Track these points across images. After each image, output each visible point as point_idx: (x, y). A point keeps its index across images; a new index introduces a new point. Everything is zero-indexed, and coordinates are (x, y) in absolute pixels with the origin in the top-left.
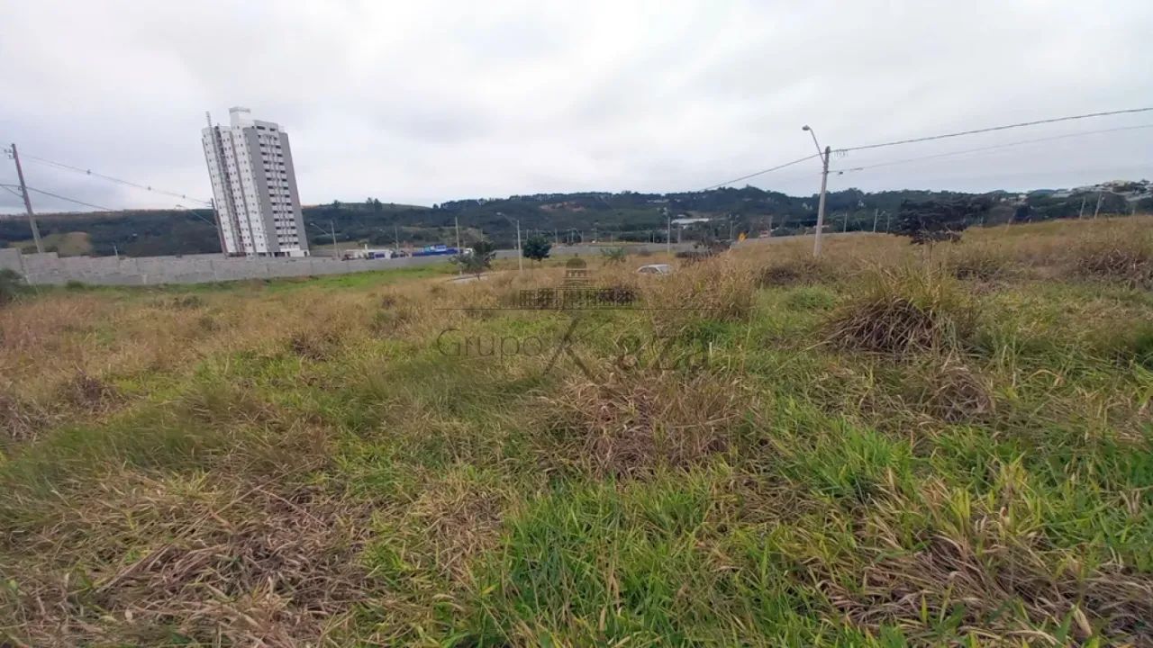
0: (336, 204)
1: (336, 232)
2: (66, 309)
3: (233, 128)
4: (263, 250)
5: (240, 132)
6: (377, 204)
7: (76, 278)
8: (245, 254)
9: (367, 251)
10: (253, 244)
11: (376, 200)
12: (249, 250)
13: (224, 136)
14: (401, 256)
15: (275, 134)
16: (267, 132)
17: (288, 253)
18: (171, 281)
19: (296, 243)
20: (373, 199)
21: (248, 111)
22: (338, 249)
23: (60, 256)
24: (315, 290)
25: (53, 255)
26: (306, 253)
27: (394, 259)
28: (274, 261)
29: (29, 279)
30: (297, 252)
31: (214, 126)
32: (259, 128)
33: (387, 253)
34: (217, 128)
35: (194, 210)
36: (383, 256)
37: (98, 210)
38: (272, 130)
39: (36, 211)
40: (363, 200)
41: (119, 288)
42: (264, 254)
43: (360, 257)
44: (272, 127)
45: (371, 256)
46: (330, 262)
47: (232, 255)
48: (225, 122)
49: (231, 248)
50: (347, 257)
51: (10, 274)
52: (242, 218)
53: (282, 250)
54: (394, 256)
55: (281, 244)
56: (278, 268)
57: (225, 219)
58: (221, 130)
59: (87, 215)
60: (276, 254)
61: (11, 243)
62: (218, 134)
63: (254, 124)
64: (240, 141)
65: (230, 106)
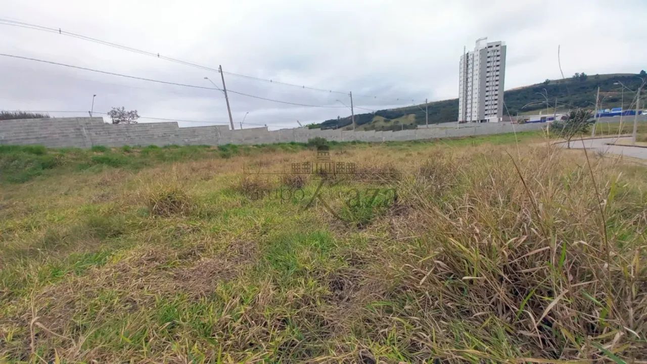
0: (547, 82)
3: (475, 51)
4: (474, 119)
5: (478, 53)
6: (583, 77)
8: (466, 122)
10: (471, 116)
11: (583, 74)
12: (468, 119)
13: (470, 57)
15: (498, 48)
16: (494, 48)
17: (489, 120)
19: (495, 114)
20: (580, 73)
21: (486, 38)
30: (493, 119)
31: (466, 53)
32: (489, 47)
34: (468, 54)
38: (497, 46)
42: (475, 121)
48: (471, 49)
49: (460, 119)
52: (469, 102)
53: (486, 118)
55: (486, 115)
57: (461, 103)
58: (469, 55)
60: (482, 121)
62: (468, 57)
63: (486, 46)
64: (477, 58)
65: (477, 39)
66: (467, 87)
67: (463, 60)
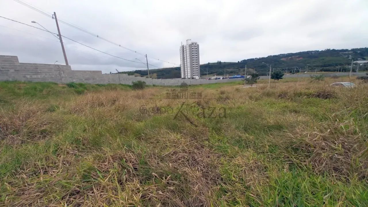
0: (209, 63)
1: (208, 72)
2: (153, 90)
3: (187, 45)
4: (189, 77)
5: (188, 46)
6: (220, 63)
7: (154, 84)
8: (185, 78)
9: (215, 77)
10: (187, 76)
11: (220, 61)
12: (186, 77)
13: (184, 48)
14: (226, 78)
15: (196, 45)
16: (194, 45)
17: (195, 78)
18: (170, 85)
19: (197, 75)
20: (219, 61)
21: (190, 40)
22: (207, 77)
23: (152, 79)
24: (201, 88)
25: (151, 78)
26: (199, 78)
27: (223, 80)
28: (192, 80)
29: (147, 84)
30: (197, 77)
31: (183, 45)
33: (221, 77)
34: (183, 46)
35: (177, 67)
36: (220, 78)
37: (159, 68)
38: (195, 44)
39: (149, 69)
40: (216, 62)
41: (161, 86)
42: (189, 78)
43: (213, 79)
44: (196, 43)
45: (216, 79)
46: (205, 80)
47: (183, 79)
48: (185, 44)
49: (182, 77)
50: (210, 79)
51: (144, 82)
52: (186, 69)
54: (223, 78)
55: (194, 75)
56: (193, 82)
57: (182, 69)
58: (184, 46)
59: (157, 69)
60: (192, 78)
61: (144, 76)
62: (183, 47)
63: (191, 43)
64: (188, 48)
65: (187, 39)
66: (184, 62)
67: (181, 48)
